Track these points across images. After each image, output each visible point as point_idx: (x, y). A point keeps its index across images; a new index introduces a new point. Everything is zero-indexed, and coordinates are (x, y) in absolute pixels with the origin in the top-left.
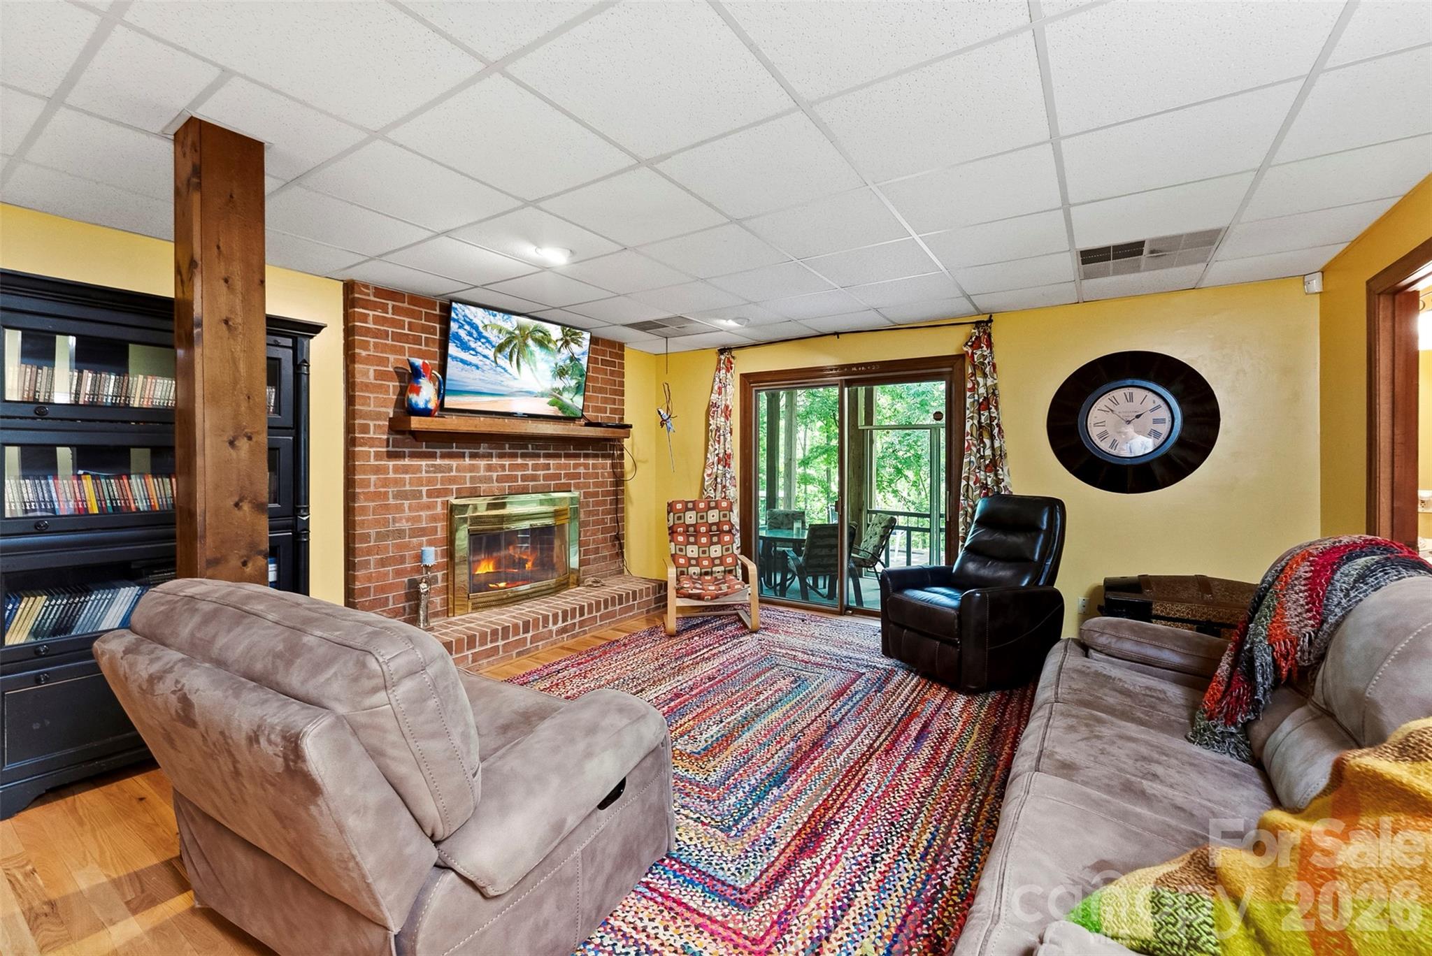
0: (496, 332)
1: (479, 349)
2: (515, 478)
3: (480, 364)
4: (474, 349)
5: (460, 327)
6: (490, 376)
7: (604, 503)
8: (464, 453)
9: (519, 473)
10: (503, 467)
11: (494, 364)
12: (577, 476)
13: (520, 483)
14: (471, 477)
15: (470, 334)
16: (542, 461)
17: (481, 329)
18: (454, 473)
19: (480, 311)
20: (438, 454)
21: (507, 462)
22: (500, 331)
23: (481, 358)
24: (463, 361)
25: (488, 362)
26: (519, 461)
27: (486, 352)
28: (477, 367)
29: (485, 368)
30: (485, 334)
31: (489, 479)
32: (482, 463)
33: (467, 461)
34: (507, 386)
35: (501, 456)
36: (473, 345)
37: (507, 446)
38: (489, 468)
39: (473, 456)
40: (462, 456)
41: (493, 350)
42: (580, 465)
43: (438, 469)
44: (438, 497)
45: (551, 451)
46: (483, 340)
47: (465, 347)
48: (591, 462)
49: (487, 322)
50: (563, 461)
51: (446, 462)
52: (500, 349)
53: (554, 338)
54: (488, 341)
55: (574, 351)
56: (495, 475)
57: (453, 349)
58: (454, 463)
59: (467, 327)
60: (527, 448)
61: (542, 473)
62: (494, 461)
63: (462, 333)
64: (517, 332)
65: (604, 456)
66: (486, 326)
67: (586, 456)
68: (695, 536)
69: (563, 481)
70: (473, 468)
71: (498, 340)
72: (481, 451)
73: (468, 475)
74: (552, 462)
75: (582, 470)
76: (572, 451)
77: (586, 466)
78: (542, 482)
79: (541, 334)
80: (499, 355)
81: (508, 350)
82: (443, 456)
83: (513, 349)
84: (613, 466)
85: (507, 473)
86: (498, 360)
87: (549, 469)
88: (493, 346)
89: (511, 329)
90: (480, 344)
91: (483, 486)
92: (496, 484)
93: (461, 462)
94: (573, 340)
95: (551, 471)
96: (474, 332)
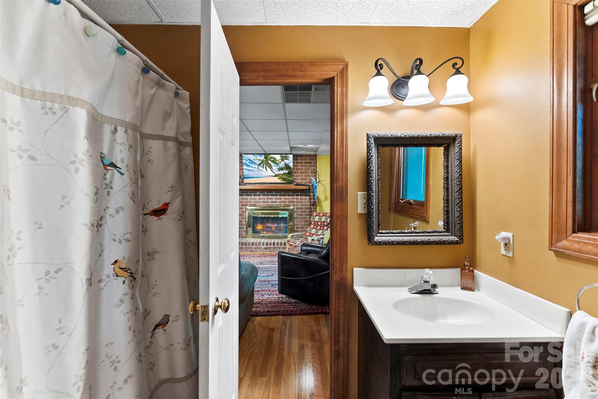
0: (257, 161)
1: (253, 166)
2: (268, 202)
3: (253, 170)
4: (251, 166)
5: (246, 161)
6: (257, 172)
7: (305, 212)
8: (252, 194)
9: (270, 201)
10: (264, 199)
11: (258, 169)
12: (294, 202)
13: (270, 203)
14: (254, 201)
15: (250, 162)
16: (278, 197)
17: (253, 161)
18: (249, 200)
19: (252, 156)
20: (244, 195)
21: (266, 197)
22: (259, 160)
23: (254, 168)
24: (248, 170)
25: (256, 169)
26: (270, 197)
27: (255, 166)
28: (253, 171)
29: (255, 171)
30: (254, 162)
31: (260, 202)
32: (257, 197)
33: (253, 197)
34: (263, 175)
35: (263, 195)
36: (251, 165)
37: (266, 192)
38: (260, 199)
39: (254, 195)
40: (251, 195)
41: (257, 166)
42: (295, 198)
43: (244, 199)
44: (244, 206)
45: (282, 194)
46: (254, 163)
47: (248, 166)
48: (299, 197)
49: (254, 159)
50: (287, 197)
51: (247, 197)
52: (259, 165)
53: (278, 159)
54: (255, 163)
55: (286, 162)
56: (261, 201)
57: (244, 167)
58: (249, 197)
59: (249, 161)
60: (273, 193)
61: (278, 200)
62: (261, 197)
63: (247, 163)
64: (264, 160)
65: (305, 195)
66: (254, 160)
67: (297, 195)
68: (317, 226)
69: (287, 203)
70: (254, 199)
71: (258, 162)
72: (257, 194)
73: (253, 201)
74: (282, 197)
75: (295, 200)
76: (291, 194)
77: (298, 199)
78: (278, 203)
79: (273, 159)
80: (259, 167)
81: (262, 165)
82: (246, 195)
83: (264, 164)
84: (310, 199)
85: (266, 200)
86: (259, 168)
87: (281, 199)
88: (257, 165)
89: (262, 159)
90: (253, 164)
91: (258, 204)
92: (262, 203)
93: (251, 197)
94: (285, 159)
95: (282, 200)
96: (251, 162)
